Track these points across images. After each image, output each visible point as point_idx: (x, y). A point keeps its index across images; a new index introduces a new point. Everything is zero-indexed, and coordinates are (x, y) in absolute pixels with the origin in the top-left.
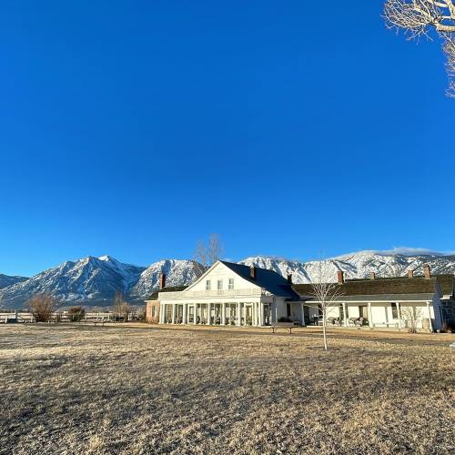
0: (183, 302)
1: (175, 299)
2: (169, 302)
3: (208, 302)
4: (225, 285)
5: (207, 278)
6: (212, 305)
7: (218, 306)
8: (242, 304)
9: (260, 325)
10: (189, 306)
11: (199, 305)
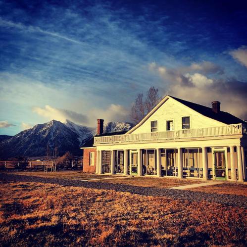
0: (123, 148)
1: (113, 144)
2: (106, 148)
3: (157, 146)
4: (177, 125)
5: (152, 119)
6: (162, 150)
7: (171, 152)
8: (208, 150)
9: (240, 180)
10: (131, 152)
11: (143, 151)
